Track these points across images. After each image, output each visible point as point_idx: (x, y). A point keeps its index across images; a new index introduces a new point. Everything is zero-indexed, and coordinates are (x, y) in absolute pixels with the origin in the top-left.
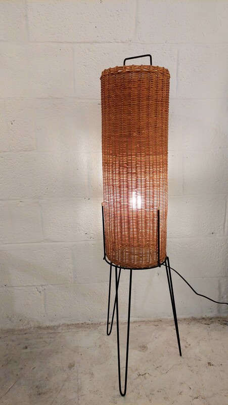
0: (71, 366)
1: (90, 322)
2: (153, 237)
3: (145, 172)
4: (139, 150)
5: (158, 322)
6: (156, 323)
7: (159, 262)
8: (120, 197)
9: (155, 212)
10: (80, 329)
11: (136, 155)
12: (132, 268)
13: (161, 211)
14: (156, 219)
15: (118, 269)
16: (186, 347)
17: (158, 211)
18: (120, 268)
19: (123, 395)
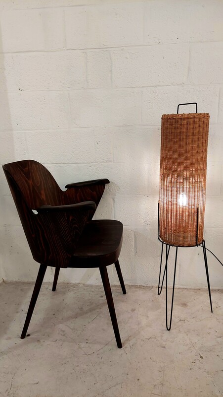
0: (133, 310)
1: (145, 285)
2: (194, 226)
3: (189, 182)
4: (186, 168)
5: (197, 290)
6: (195, 291)
7: (197, 243)
8: (171, 198)
9: (196, 209)
10: (138, 289)
11: (184, 171)
12: (178, 246)
13: (199, 208)
14: (196, 214)
15: (168, 246)
16: (217, 307)
17: (198, 209)
18: (170, 245)
19: (169, 330)
